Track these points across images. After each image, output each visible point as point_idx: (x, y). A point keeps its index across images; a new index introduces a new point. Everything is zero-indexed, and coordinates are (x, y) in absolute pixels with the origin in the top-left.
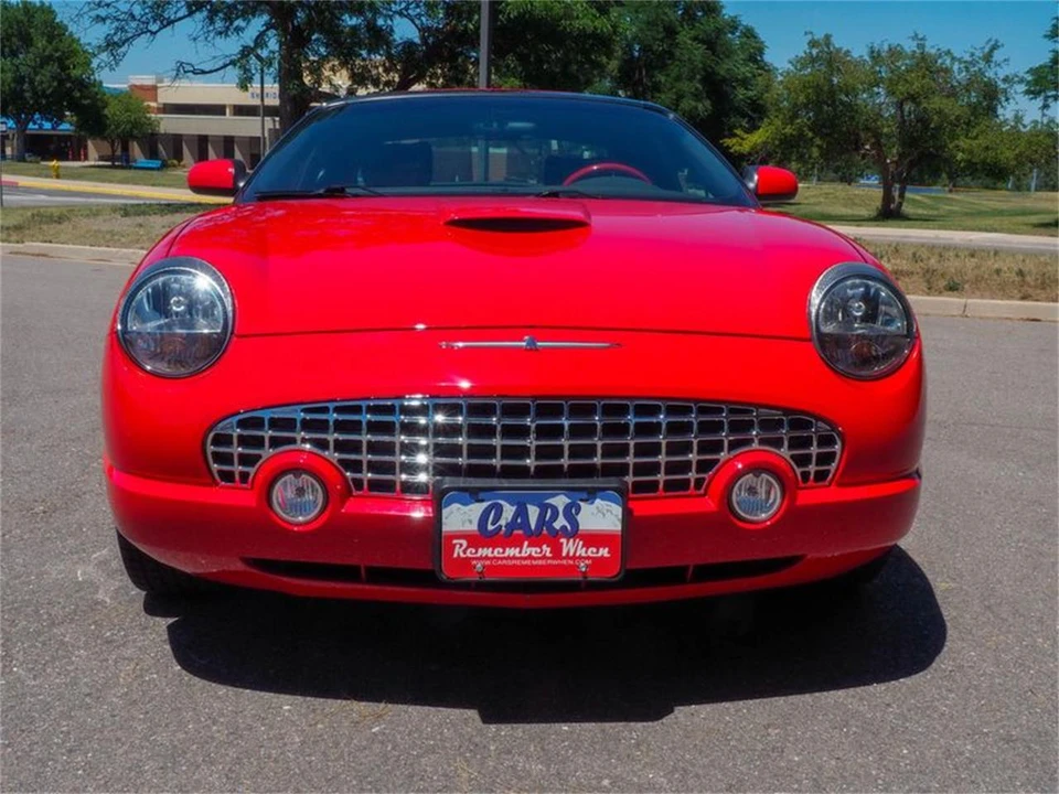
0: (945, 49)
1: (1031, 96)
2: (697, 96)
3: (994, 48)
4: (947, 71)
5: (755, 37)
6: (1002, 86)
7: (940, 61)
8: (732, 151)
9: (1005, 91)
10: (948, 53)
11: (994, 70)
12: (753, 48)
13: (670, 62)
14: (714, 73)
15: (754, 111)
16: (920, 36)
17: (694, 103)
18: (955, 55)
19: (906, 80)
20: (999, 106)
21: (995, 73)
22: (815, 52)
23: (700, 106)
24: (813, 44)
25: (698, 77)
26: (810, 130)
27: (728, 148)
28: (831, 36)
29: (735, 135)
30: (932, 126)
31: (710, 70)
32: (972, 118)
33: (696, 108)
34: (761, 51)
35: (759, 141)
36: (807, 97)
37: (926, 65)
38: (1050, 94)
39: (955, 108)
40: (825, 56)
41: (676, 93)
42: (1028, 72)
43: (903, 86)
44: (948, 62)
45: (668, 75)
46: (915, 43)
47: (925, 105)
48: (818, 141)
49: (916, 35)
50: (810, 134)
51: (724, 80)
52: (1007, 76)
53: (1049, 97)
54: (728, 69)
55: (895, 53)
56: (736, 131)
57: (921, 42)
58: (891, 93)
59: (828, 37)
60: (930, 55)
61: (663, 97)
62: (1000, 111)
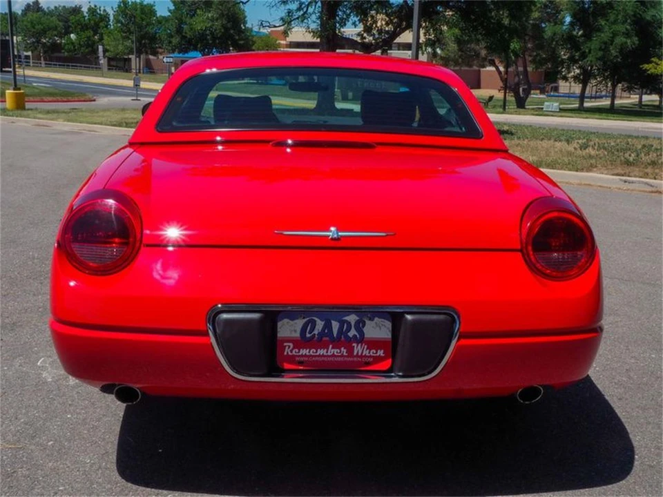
2: (627, 35)
13: (610, 11)
14: (642, 19)
17: (625, 40)
23: (629, 41)
25: (629, 21)
27: (646, 70)
31: (638, 16)
33: (626, 43)
41: (612, 33)
45: (607, 20)
51: (649, 23)
54: (653, 16)
56: (653, 59)
61: (602, 35)
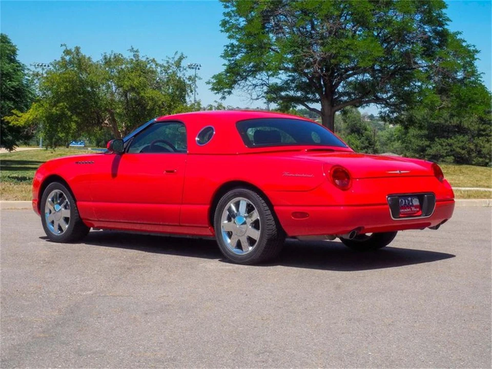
0: (151, 58)
1: (216, 92)
3: (181, 59)
4: (153, 72)
5: (9, 43)
6: (188, 82)
7: (149, 66)
8: (11, 125)
9: (190, 86)
10: (153, 60)
11: (183, 72)
12: (9, 50)
15: (17, 96)
16: (135, 49)
18: (158, 62)
19: (129, 78)
20: (187, 96)
21: (185, 74)
22: (67, 58)
24: (67, 52)
26: (68, 109)
27: (8, 122)
28: (79, 48)
29: (12, 114)
30: (148, 108)
32: (172, 103)
34: (14, 52)
35: (31, 118)
36: (66, 88)
37: (140, 68)
38: (226, 90)
39: (161, 96)
40: (76, 61)
42: (213, 78)
43: (128, 81)
44: (154, 66)
46: (132, 54)
47: (142, 94)
48: (75, 118)
49: (133, 49)
50: (69, 114)
52: (190, 76)
53: (225, 92)
55: (118, 59)
56: (13, 111)
57: (136, 53)
58: (119, 86)
59: (77, 49)
60: (142, 62)
62: (187, 99)
